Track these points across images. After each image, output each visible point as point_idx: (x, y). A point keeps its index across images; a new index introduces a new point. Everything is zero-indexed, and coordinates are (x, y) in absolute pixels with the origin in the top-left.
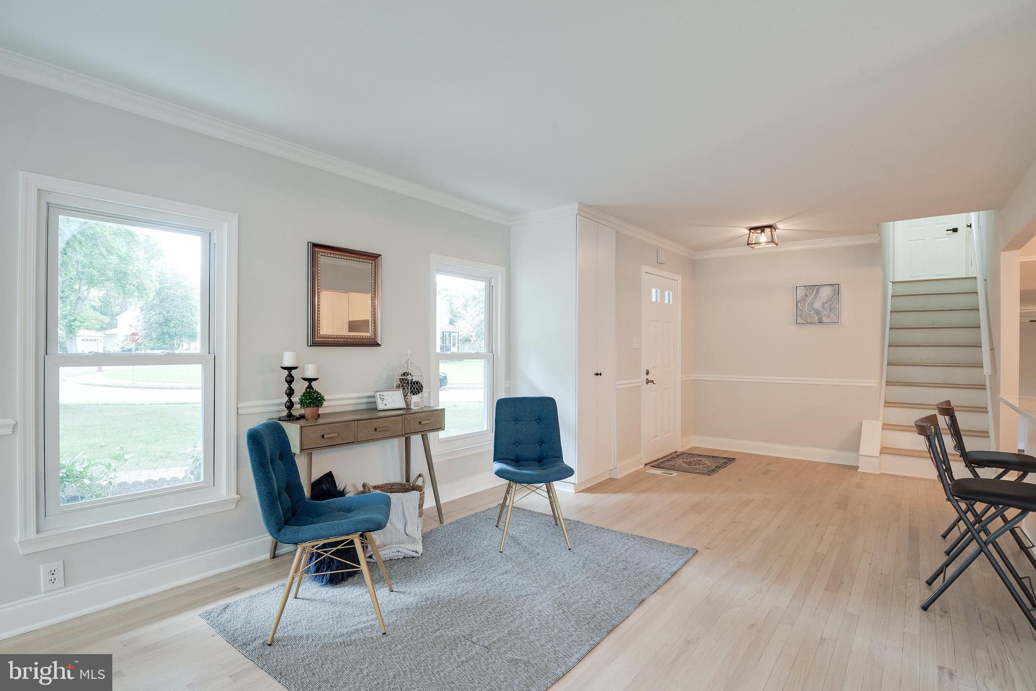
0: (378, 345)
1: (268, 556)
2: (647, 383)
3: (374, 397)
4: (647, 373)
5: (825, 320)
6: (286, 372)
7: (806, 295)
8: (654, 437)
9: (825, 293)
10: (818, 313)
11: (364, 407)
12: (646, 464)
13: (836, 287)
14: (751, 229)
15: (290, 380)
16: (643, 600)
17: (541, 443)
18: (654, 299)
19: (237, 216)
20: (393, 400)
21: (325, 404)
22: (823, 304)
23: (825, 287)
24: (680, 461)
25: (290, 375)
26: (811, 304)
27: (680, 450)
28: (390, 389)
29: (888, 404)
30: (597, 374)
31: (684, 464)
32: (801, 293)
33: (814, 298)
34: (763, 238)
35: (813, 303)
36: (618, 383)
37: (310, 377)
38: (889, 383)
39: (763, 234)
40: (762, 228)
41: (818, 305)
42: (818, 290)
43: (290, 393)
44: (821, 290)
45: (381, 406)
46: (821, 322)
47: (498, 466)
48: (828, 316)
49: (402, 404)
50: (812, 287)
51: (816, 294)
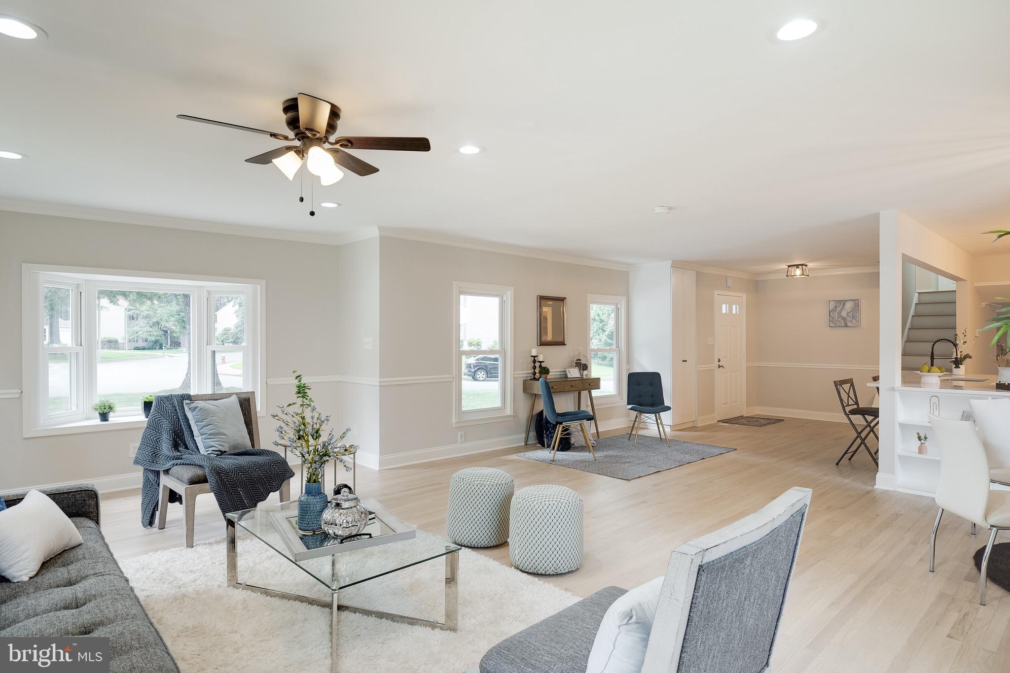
0: (565, 345)
1: (524, 444)
2: (719, 368)
3: (565, 371)
4: (719, 361)
5: (849, 324)
6: (533, 358)
7: (836, 307)
8: (724, 404)
9: (849, 306)
10: (844, 319)
11: (558, 376)
12: (718, 421)
13: (857, 302)
14: (789, 266)
15: (534, 361)
16: (703, 458)
17: (652, 396)
18: (724, 311)
19: (513, 287)
20: (574, 373)
21: (550, 374)
22: (848, 313)
23: (849, 302)
24: (743, 421)
25: (534, 360)
26: (839, 313)
27: (745, 415)
28: (571, 367)
30: (684, 361)
31: (745, 422)
32: (832, 305)
33: (842, 309)
34: (798, 272)
35: (840, 312)
36: (698, 367)
37: (541, 360)
39: (798, 269)
40: (797, 266)
41: (844, 314)
42: (844, 304)
43: (535, 368)
44: (846, 303)
45: (569, 376)
46: (846, 326)
47: (630, 406)
48: (851, 322)
49: (579, 376)
50: (840, 301)
51: (843, 306)
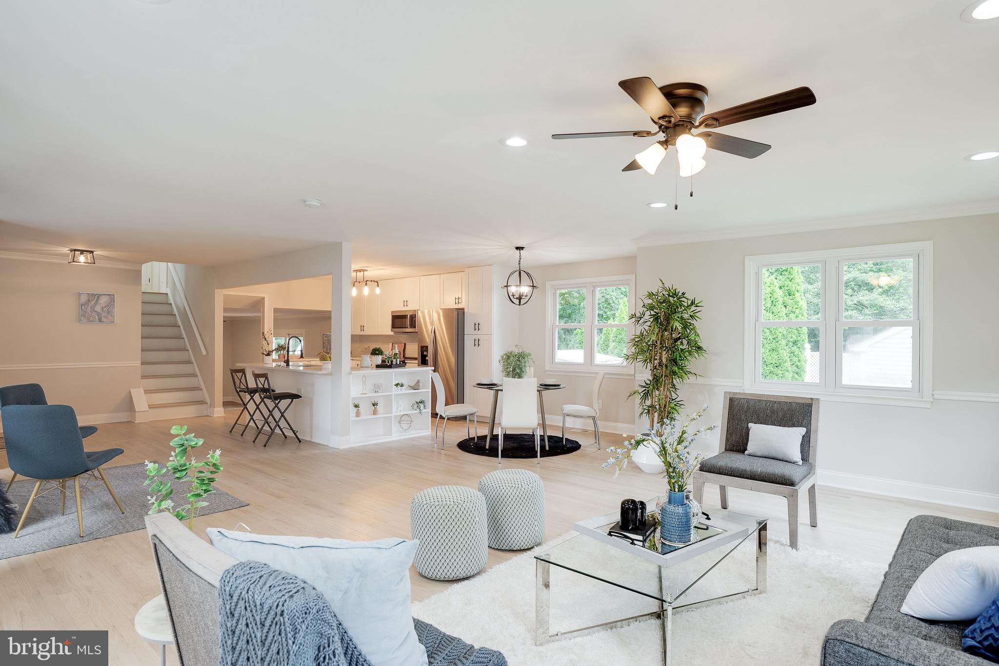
5: (104, 319)
7: (89, 301)
9: (104, 300)
10: (99, 314)
13: (112, 297)
14: (72, 250)
22: (103, 308)
23: (103, 296)
26: (93, 308)
29: (144, 377)
32: (84, 299)
33: (96, 303)
34: (82, 259)
35: (95, 306)
38: (142, 363)
39: (82, 256)
40: (82, 252)
41: (98, 308)
42: (98, 298)
44: (101, 297)
46: (100, 321)
48: (106, 317)
50: (93, 295)
51: (96, 301)
